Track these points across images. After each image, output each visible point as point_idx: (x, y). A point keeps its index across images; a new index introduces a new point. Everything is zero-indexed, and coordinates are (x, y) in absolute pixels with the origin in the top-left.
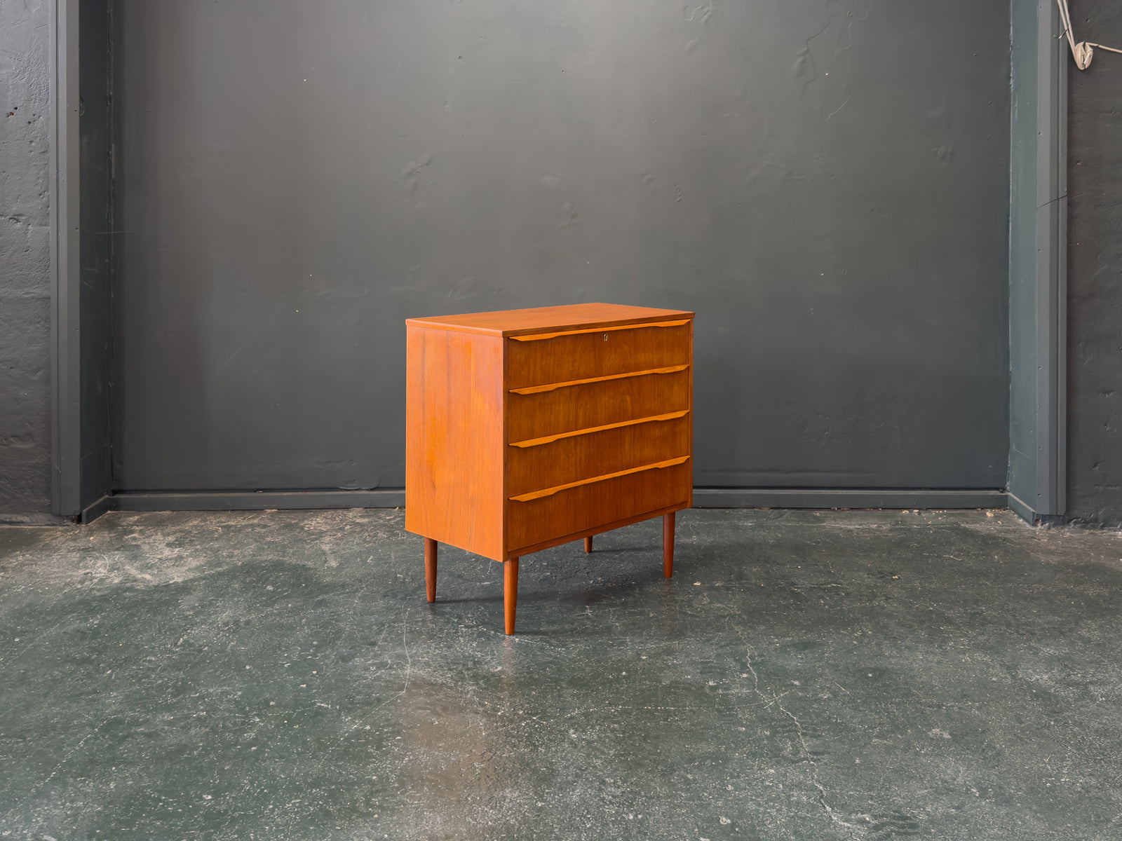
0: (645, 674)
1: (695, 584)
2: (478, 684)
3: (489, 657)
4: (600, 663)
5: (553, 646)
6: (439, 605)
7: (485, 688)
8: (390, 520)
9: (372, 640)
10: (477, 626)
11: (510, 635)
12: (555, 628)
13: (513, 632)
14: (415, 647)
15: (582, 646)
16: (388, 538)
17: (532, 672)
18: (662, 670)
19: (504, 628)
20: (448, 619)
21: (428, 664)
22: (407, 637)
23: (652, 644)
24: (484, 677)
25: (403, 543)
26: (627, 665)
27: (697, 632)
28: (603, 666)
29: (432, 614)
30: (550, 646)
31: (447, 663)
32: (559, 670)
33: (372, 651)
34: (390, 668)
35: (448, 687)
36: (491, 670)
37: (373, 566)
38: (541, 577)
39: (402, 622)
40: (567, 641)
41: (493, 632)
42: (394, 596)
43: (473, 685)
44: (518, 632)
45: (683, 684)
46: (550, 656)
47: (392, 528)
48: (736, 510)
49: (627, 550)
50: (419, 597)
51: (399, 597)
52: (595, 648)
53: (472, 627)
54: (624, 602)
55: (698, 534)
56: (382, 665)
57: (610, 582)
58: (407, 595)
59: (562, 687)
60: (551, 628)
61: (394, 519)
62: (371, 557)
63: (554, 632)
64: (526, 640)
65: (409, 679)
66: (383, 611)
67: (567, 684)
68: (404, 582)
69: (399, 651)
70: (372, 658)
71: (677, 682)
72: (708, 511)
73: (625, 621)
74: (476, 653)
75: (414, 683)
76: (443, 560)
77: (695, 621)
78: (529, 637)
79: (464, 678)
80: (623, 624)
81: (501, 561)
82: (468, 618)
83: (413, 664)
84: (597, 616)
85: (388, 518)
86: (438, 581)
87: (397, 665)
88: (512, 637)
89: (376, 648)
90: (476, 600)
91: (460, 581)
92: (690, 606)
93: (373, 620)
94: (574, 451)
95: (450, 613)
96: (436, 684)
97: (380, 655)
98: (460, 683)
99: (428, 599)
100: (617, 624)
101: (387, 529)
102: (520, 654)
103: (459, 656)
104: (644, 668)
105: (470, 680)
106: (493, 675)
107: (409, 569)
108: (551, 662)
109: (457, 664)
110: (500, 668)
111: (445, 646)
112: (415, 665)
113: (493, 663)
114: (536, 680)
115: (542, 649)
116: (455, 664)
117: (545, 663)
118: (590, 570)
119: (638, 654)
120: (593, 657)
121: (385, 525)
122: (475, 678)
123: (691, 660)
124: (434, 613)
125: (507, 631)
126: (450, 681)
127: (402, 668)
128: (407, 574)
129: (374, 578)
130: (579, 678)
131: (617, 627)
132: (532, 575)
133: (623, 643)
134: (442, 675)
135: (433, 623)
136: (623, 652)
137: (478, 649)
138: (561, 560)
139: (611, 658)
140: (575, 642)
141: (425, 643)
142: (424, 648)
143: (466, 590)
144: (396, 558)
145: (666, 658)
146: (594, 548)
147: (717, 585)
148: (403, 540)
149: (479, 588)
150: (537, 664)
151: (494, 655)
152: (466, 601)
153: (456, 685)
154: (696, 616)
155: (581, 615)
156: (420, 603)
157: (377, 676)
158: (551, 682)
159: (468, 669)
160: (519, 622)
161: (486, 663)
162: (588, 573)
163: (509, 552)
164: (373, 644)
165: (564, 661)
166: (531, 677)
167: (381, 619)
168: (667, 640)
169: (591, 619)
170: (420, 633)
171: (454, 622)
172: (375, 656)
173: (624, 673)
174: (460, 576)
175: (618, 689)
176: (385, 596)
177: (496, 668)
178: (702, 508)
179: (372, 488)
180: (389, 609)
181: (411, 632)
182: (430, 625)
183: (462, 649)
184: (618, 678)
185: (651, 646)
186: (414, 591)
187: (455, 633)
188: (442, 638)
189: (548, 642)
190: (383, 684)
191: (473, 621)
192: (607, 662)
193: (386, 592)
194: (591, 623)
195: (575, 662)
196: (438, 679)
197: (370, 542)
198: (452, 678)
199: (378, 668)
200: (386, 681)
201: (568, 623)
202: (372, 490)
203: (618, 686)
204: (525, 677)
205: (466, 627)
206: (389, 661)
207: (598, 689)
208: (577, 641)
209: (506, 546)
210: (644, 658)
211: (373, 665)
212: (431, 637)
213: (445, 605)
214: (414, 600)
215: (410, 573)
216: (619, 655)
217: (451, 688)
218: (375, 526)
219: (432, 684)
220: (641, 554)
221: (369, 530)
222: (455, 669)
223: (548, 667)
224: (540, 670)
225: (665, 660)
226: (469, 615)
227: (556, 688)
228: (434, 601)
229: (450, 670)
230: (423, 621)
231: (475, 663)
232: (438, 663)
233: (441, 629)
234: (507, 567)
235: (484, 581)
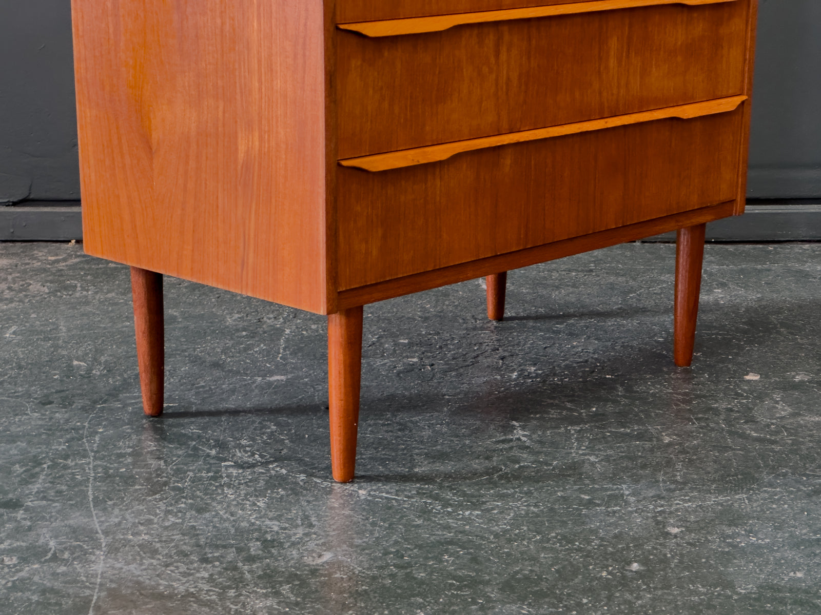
0: (687, 568)
1: (748, 378)
2: (277, 594)
3: (300, 531)
4: (572, 542)
5: (451, 505)
6: (171, 420)
7: (297, 604)
8: (57, 261)
9: (10, 496)
10: (266, 464)
11: (344, 482)
12: (449, 467)
13: (350, 477)
14: (116, 511)
15: (520, 506)
16: (53, 293)
17: (409, 565)
18: (726, 558)
19: (329, 468)
20: (195, 449)
21: (149, 550)
22: (96, 489)
23: (685, 501)
24: (290, 578)
25: (87, 303)
26: (638, 546)
27: (785, 475)
28: (579, 550)
29: (157, 440)
30: (444, 506)
31: (198, 546)
32: (474, 560)
33: (10, 520)
34: (55, 558)
35: (199, 601)
36: (308, 560)
37: (18, 345)
38: (400, 367)
39: (85, 456)
40: (482, 496)
41: (302, 477)
42: (66, 402)
43: (266, 596)
44: (362, 477)
45: (791, 591)
46: (447, 527)
47: (62, 275)
48: (789, 246)
49: (582, 316)
50: (125, 405)
51: (79, 403)
52: (552, 510)
53: (253, 466)
54: (596, 414)
55: (723, 285)
56: (35, 553)
57: (555, 375)
58: (95, 402)
59: (489, 600)
60: (440, 467)
61: (65, 260)
62: (14, 328)
63: (447, 476)
64: (385, 492)
65: (101, 585)
66: (40, 435)
67: (502, 590)
68: (88, 375)
69: (76, 519)
70: (9, 537)
71: (772, 588)
72: (730, 248)
73: (610, 452)
74: (268, 522)
75: (114, 595)
76: (177, 333)
77: (772, 450)
78: (392, 487)
79: (242, 579)
80: (607, 459)
81: (322, 311)
82: (240, 447)
83: (113, 550)
84: (540, 442)
85: (53, 258)
86: (166, 373)
87: (72, 550)
88: (350, 488)
89: (20, 514)
90: (259, 411)
91: (217, 373)
92: (751, 420)
93: (15, 452)
94: (493, 60)
95: (199, 437)
96: (171, 597)
97: (30, 529)
98: (232, 593)
99: (147, 408)
100: (592, 459)
101: (50, 278)
102: (374, 524)
103: (226, 529)
104: (682, 555)
105: (256, 585)
106: (314, 572)
107: (99, 351)
108: (451, 542)
109: (224, 547)
110: (327, 556)
111: (191, 507)
112: (117, 550)
113: (311, 545)
114: (421, 583)
115: (424, 512)
116: (217, 547)
117: (440, 543)
118: (506, 354)
119: (658, 523)
120: (552, 528)
121: (45, 270)
122: (269, 578)
123: (792, 536)
124: (161, 435)
125: (337, 472)
126: (206, 587)
127: (83, 556)
128: (95, 359)
129: (20, 367)
130: (526, 578)
131: (593, 464)
132: (379, 362)
133: (617, 498)
134: (184, 574)
135: (159, 458)
136: (621, 518)
137: (271, 515)
138: (438, 334)
139: (594, 532)
140: (502, 497)
141: (141, 501)
142: (140, 513)
143: (233, 391)
144: (69, 330)
145: (729, 532)
146: (508, 313)
147: (798, 378)
148: (86, 297)
149: (261, 388)
150: (420, 547)
151: (311, 526)
152: (235, 413)
153: (222, 596)
154: (774, 442)
155: (503, 441)
156: (126, 417)
157: (22, 580)
158: (459, 588)
159: (251, 559)
160: (364, 455)
161: (293, 544)
162: (503, 358)
163: (339, 293)
164: (14, 505)
165: (482, 538)
166: (409, 577)
167: (34, 451)
168: (720, 491)
169: (528, 447)
170: (128, 480)
171: (208, 455)
172: (19, 532)
173: (635, 566)
174: (216, 365)
175: (630, 603)
176: (46, 402)
177: (320, 556)
178: (716, 242)
179: (15, 200)
180: (52, 430)
181: (107, 477)
182: (154, 463)
183: (232, 515)
184: (624, 577)
185: (683, 503)
186: (114, 394)
187: (214, 478)
188: (181, 490)
189: (436, 498)
190: (35, 598)
191: (253, 454)
192: (589, 542)
193: (46, 396)
194: (532, 458)
195: (509, 541)
196: (175, 584)
197: (11, 301)
198: (211, 579)
199: (24, 560)
200: (44, 592)
201: (478, 458)
202: (15, 204)
203: (627, 596)
204: (392, 576)
205: (238, 465)
206: (52, 544)
207: (579, 605)
208: (507, 495)
209: (333, 276)
210: (675, 530)
211: (10, 552)
212: (156, 488)
213: (186, 420)
214: (111, 410)
215: (103, 359)
216: (616, 525)
217: (209, 604)
218: (25, 272)
219: (161, 596)
220: (610, 323)
221: (10, 277)
222: (217, 559)
223: (446, 551)
224: (427, 558)
225: (729, 536)
226: (244, 442)
227: (474, 602)
228: (159, 412)
229: (204, 560)
230: (136, 454)
231: (267, 544)
232: (176, 546)
233: (178, 471)
234: (336, 330)
235: (272, 373)
